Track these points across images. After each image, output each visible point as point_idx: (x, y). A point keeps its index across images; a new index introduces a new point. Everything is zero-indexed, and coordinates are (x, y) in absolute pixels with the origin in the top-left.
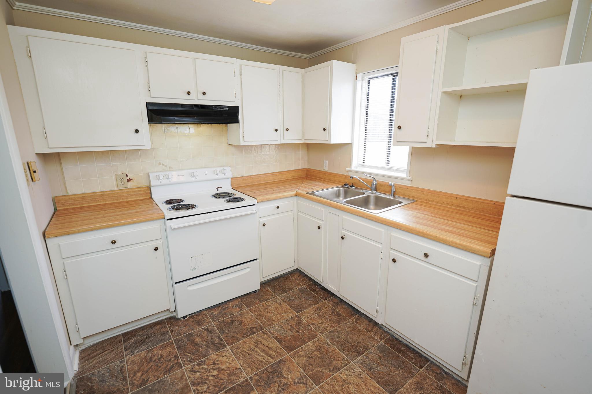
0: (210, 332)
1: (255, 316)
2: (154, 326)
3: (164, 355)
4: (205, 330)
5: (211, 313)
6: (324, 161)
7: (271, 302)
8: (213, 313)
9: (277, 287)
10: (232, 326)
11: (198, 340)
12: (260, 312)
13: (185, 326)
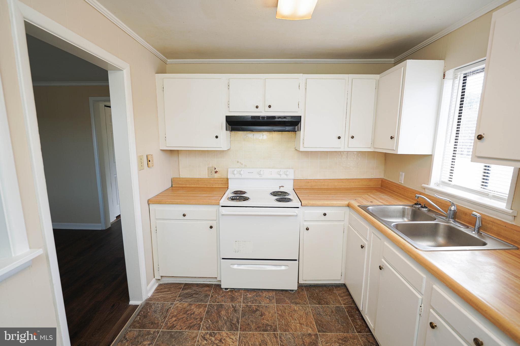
0: (235, 310)
1: (278, 314)
2: (205, 287)
3: (196, 313)
4: (233, 307)
5: (246, 294)
6: (401, 173)
7: (300, 308)
8: (247, 295)
9: (315, 294)
10: (253, 314)
11: (223, 313)
12: (285, 313)
13: (222, 297)
